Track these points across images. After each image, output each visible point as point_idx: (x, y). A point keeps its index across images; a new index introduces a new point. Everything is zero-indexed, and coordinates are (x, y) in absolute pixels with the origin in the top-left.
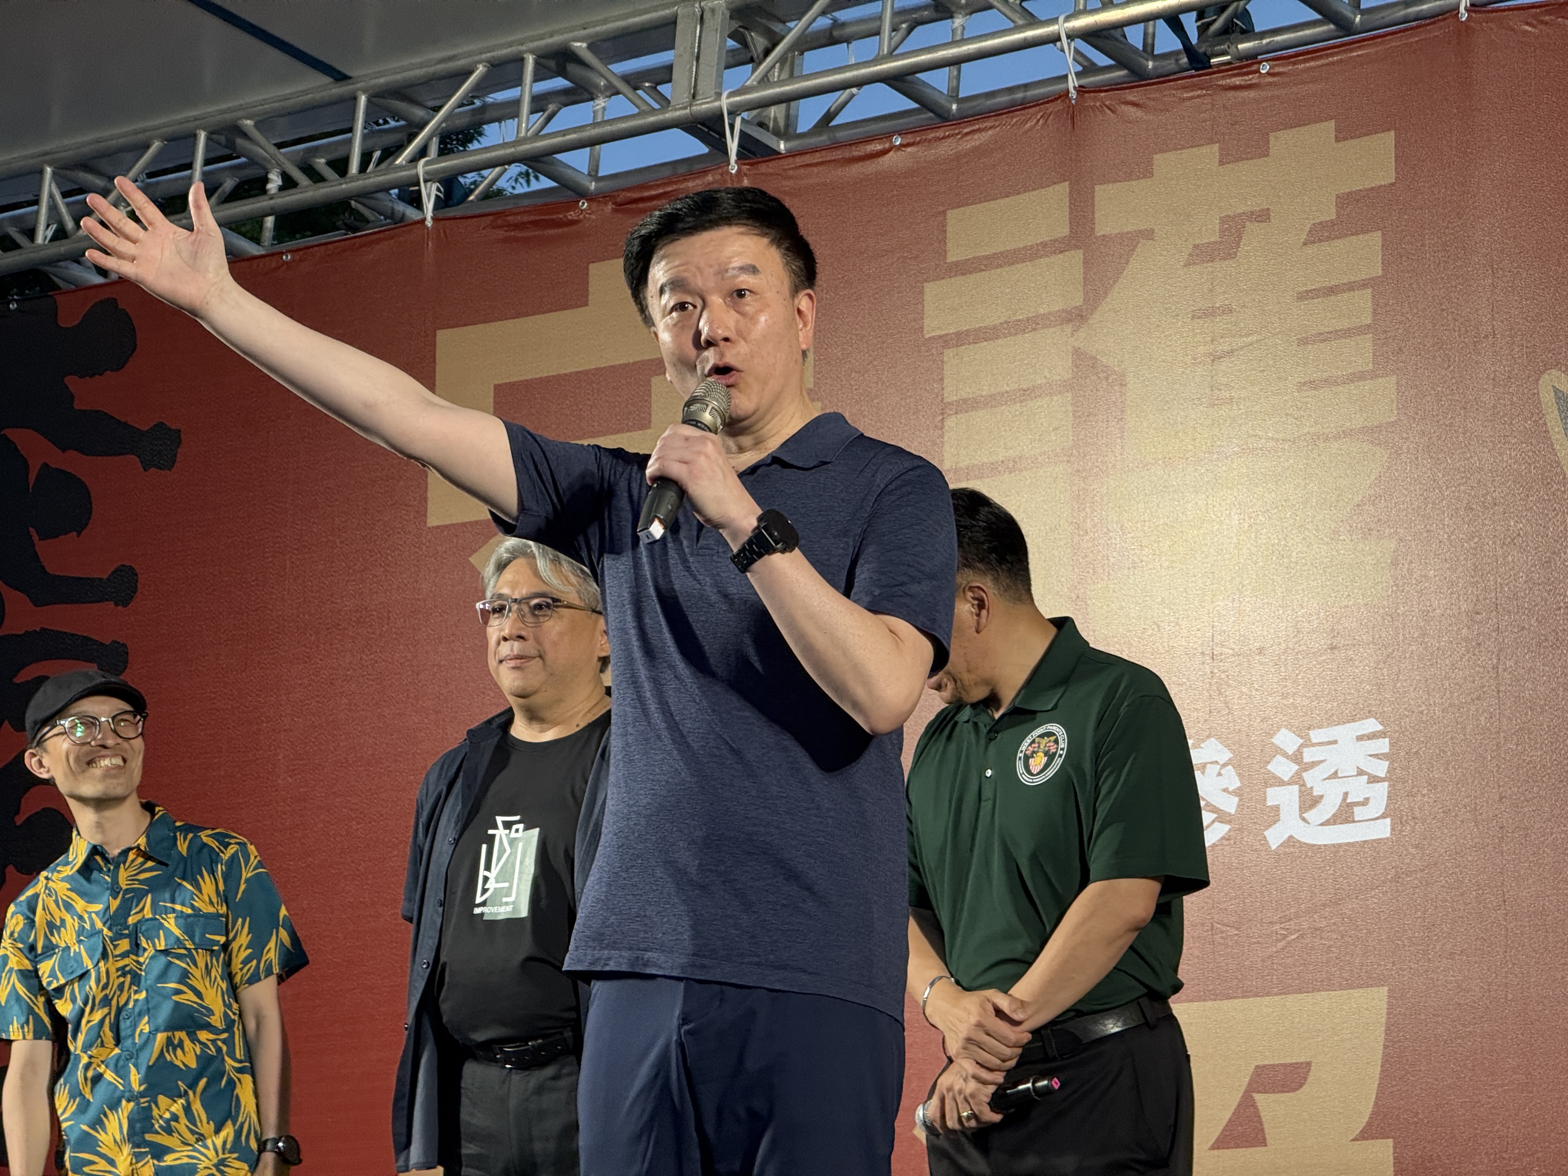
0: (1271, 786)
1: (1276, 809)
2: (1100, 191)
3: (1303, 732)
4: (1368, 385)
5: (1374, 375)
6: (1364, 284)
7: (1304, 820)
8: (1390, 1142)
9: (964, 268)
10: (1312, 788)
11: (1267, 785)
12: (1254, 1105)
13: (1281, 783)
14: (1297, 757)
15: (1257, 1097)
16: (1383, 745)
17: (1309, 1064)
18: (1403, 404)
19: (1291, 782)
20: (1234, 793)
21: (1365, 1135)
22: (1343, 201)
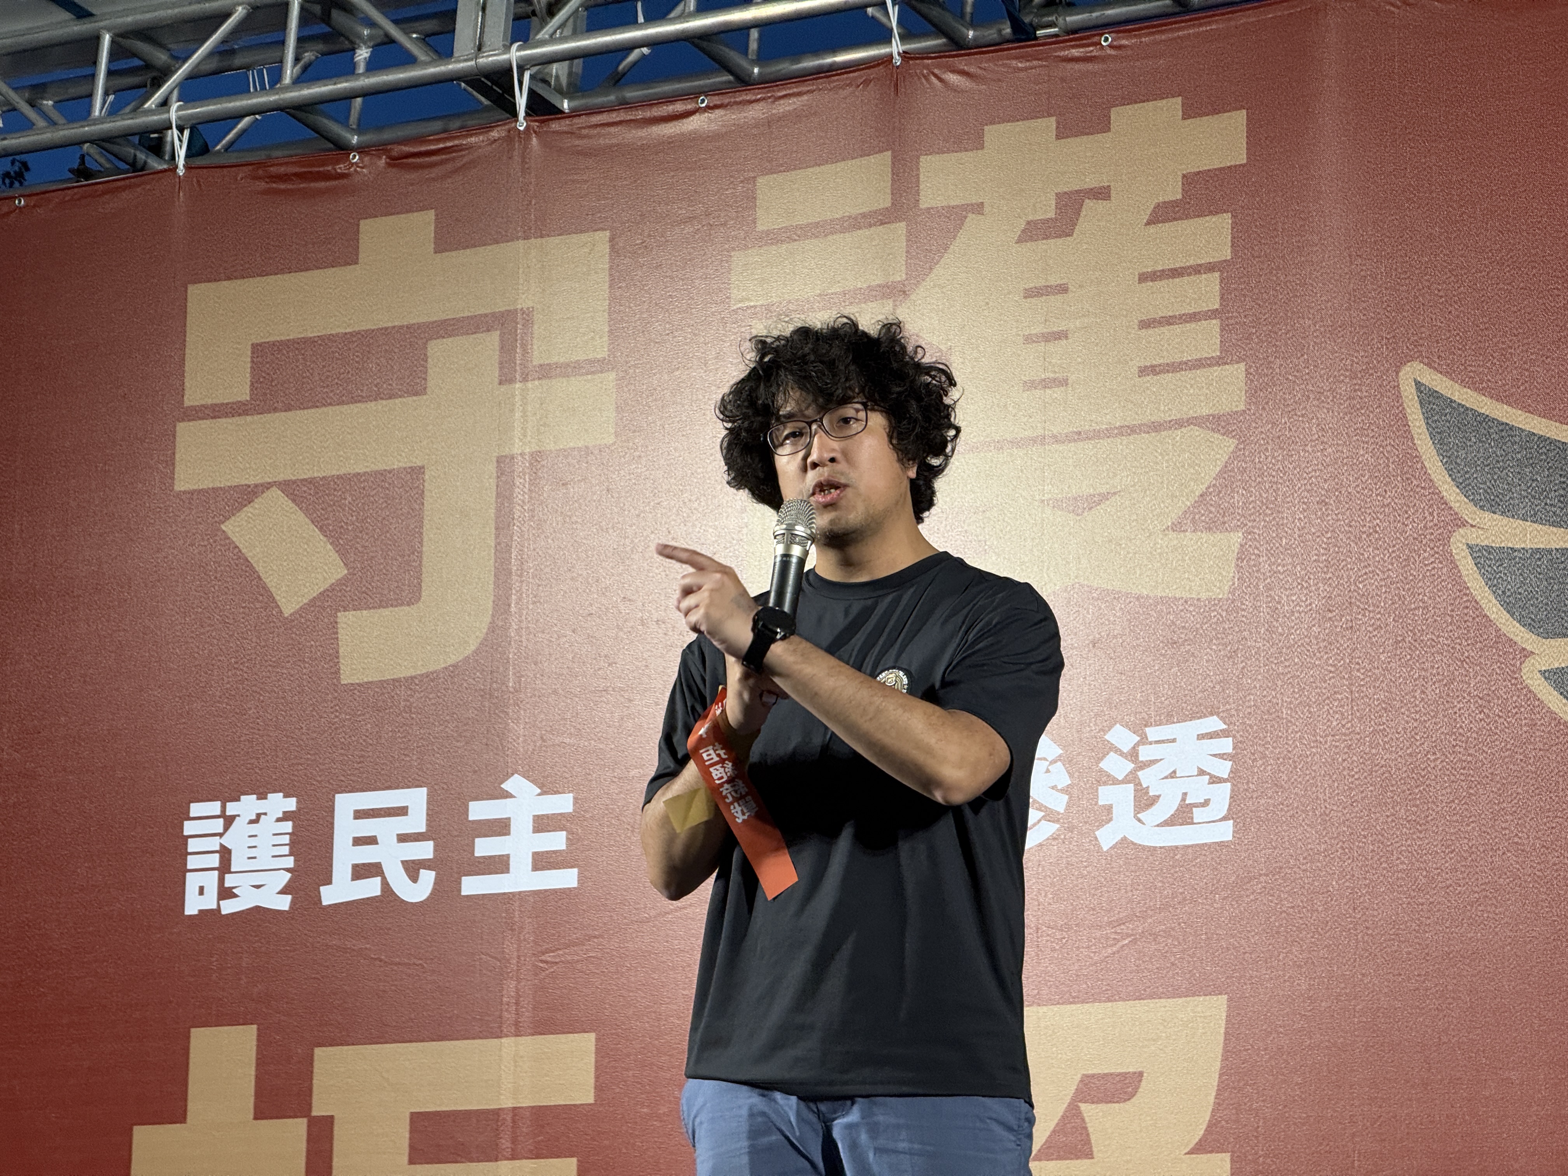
0: (1105, 783)
1: (1109, 809)
2: (926, 162)
3: (1139, 728)
4: (1216, 371)
5: (1220, 361)
6: (1210, 268)
7: (1139, 820)
8: (1227, 1157)
9: (773, 238)
10: (1148, 787)
11: (1099, 783)
12: (1079, 1114)
13: (1115, 782)
14: (1133, 755)
15: (1083, 1107)
16: (1226, 745)
17: (1141, 1074)
18: (1253, 394)
19: (1125, 781)
20: (1063, 791)
21: (1200, 1148)
22: (1190, 180)
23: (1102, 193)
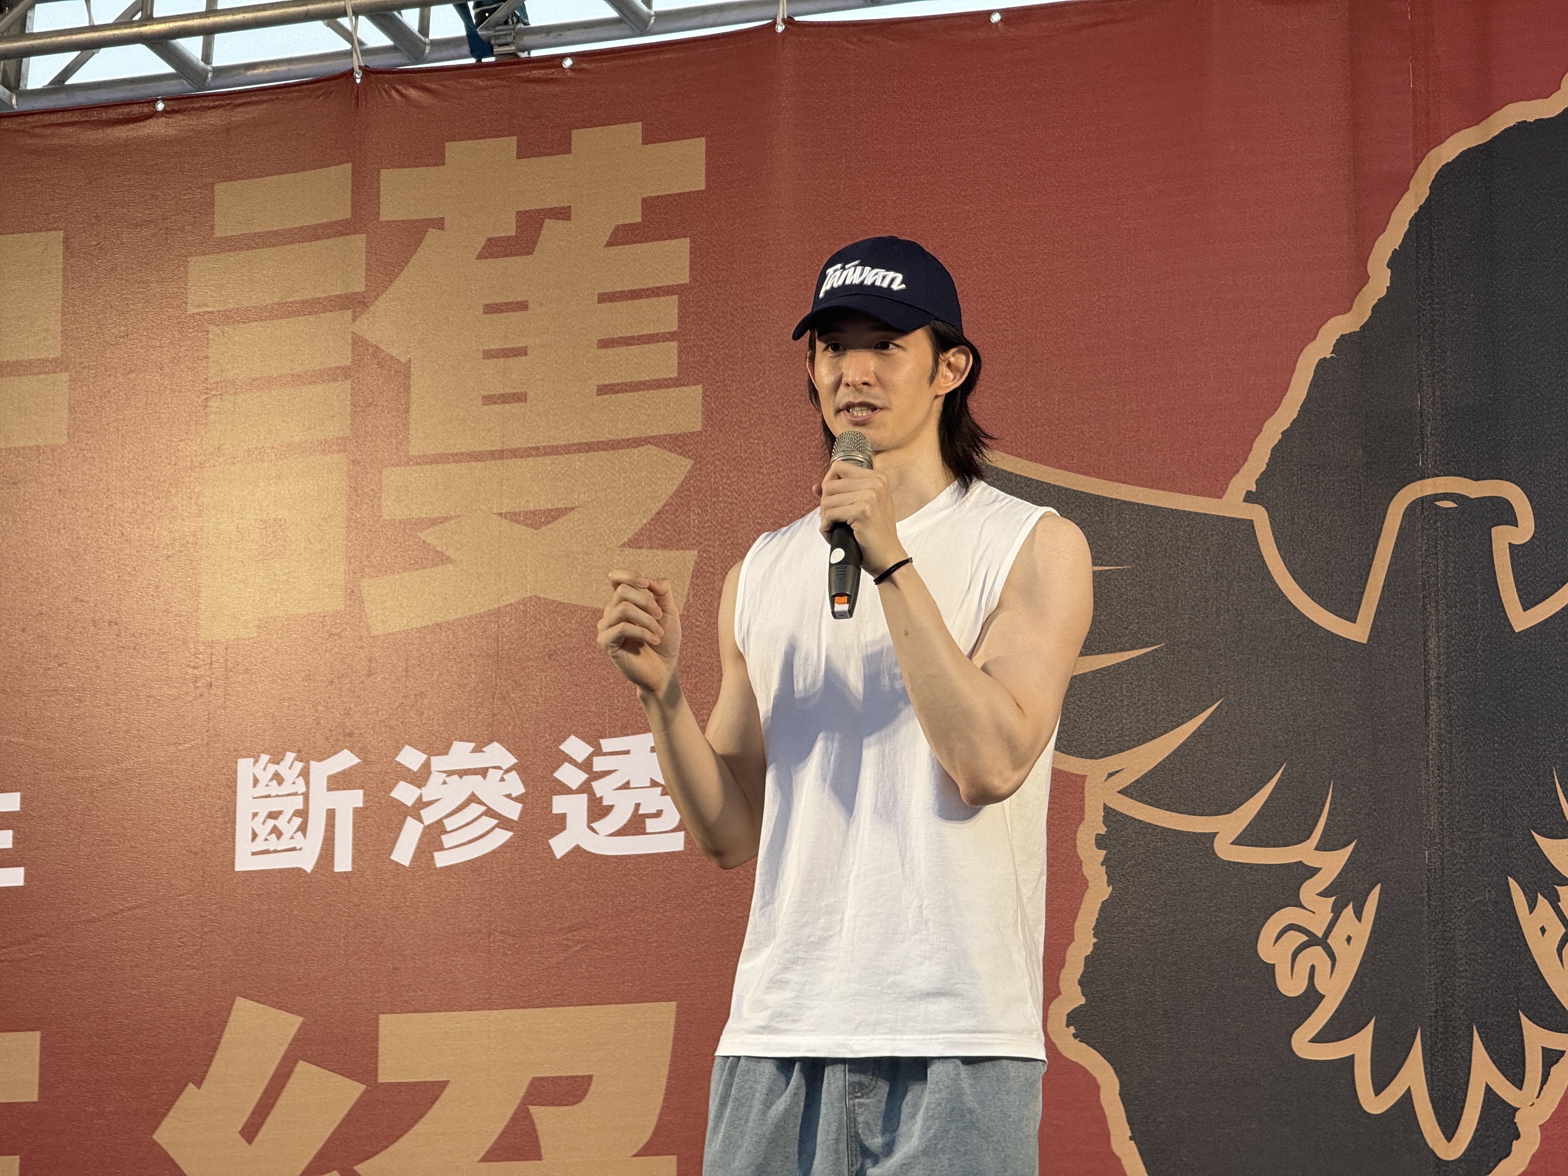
0: (560, 793)
1: (563, 817)
2: (387, 175)
3: (593, 739)
4: (673, 392)
5: (676, 383)
6: (669, 291)
7: (593, 830)
8: (673, 1159)
9: (234, 244)
10: (601, 798)
11: (553, 792)
12: (528, 1116)
13: (569, 791)
14: (586, 766)
15: (533, 1109)
17: (590, 1078)
18: (708, 414)
19: (580, 790)
20: (517, 799)
21: (648, 1150)
22: (649, 204)
23: (563, 214)
